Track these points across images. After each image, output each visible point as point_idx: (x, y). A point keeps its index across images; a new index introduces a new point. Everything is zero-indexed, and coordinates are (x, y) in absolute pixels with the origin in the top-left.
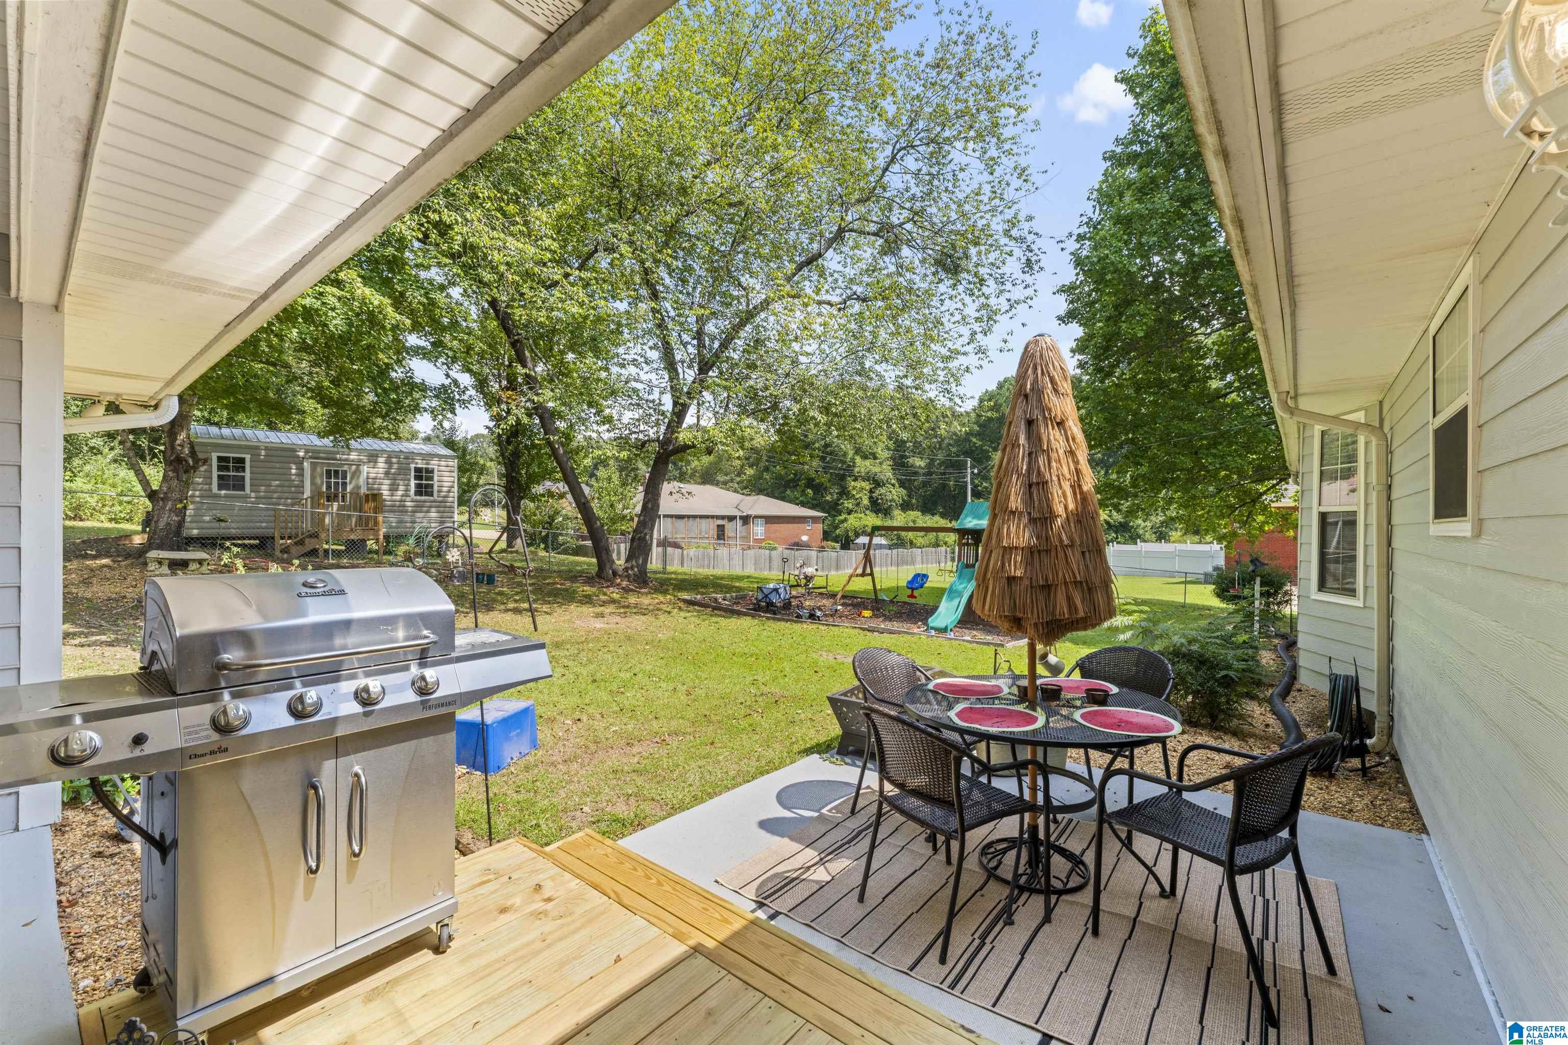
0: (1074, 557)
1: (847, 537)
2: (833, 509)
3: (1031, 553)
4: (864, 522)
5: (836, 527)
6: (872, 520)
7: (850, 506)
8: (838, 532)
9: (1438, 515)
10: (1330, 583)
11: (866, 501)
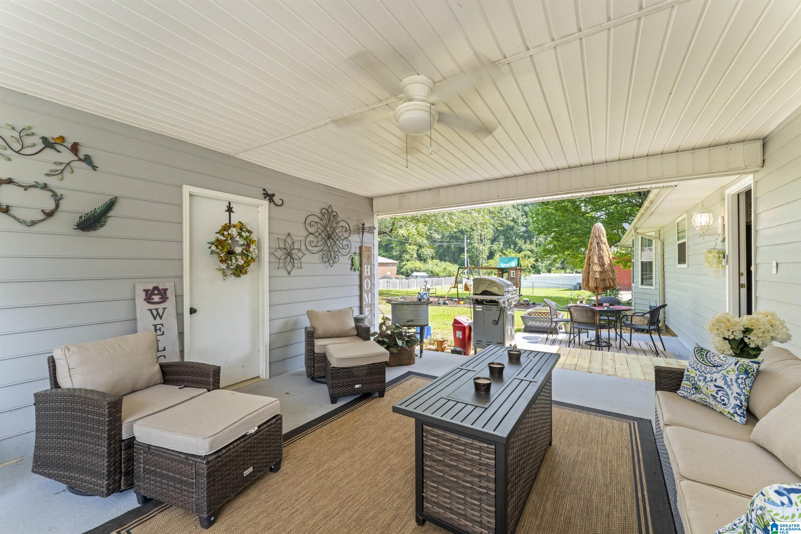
0: (610, 273)
1: (407, 272)
2: (399, 258)
3: (601, 273)
4: (414, 265)
5: (401, 268)
6: (418, 264)
7: (408, 258)
8: (402, 270)
9: (679, 263)
10: (644, 283)
11: (415, 256)
